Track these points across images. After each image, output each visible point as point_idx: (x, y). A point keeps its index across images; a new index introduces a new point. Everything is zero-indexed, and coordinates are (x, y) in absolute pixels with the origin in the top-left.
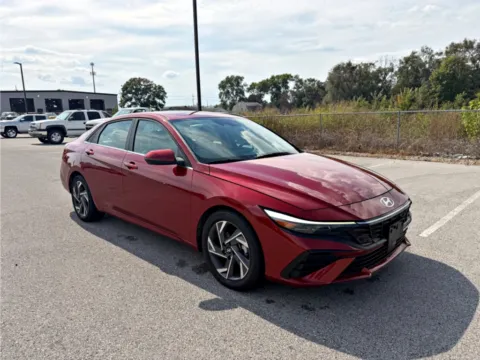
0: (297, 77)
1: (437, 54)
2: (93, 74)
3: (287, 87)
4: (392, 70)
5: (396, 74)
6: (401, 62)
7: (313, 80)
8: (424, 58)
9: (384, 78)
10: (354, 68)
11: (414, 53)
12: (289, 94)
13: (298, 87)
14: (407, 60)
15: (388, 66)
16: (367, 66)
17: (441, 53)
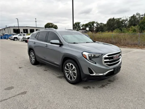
0: (97, 22)
1: (141, 15)
2: (36, 22)
3: (94, 26)
4: (127, 20)
5: (128, 21)
6: (130, 18)
7: (102, 23)
8: (137, 17)
9: (125, 23)
10: (115, 20)
11: (134, 15)
12: (94, 27)
13: (97, 25)
14: (132, 17)
15: (126, 19)
16: (119, 19)
17: (143, 15)
